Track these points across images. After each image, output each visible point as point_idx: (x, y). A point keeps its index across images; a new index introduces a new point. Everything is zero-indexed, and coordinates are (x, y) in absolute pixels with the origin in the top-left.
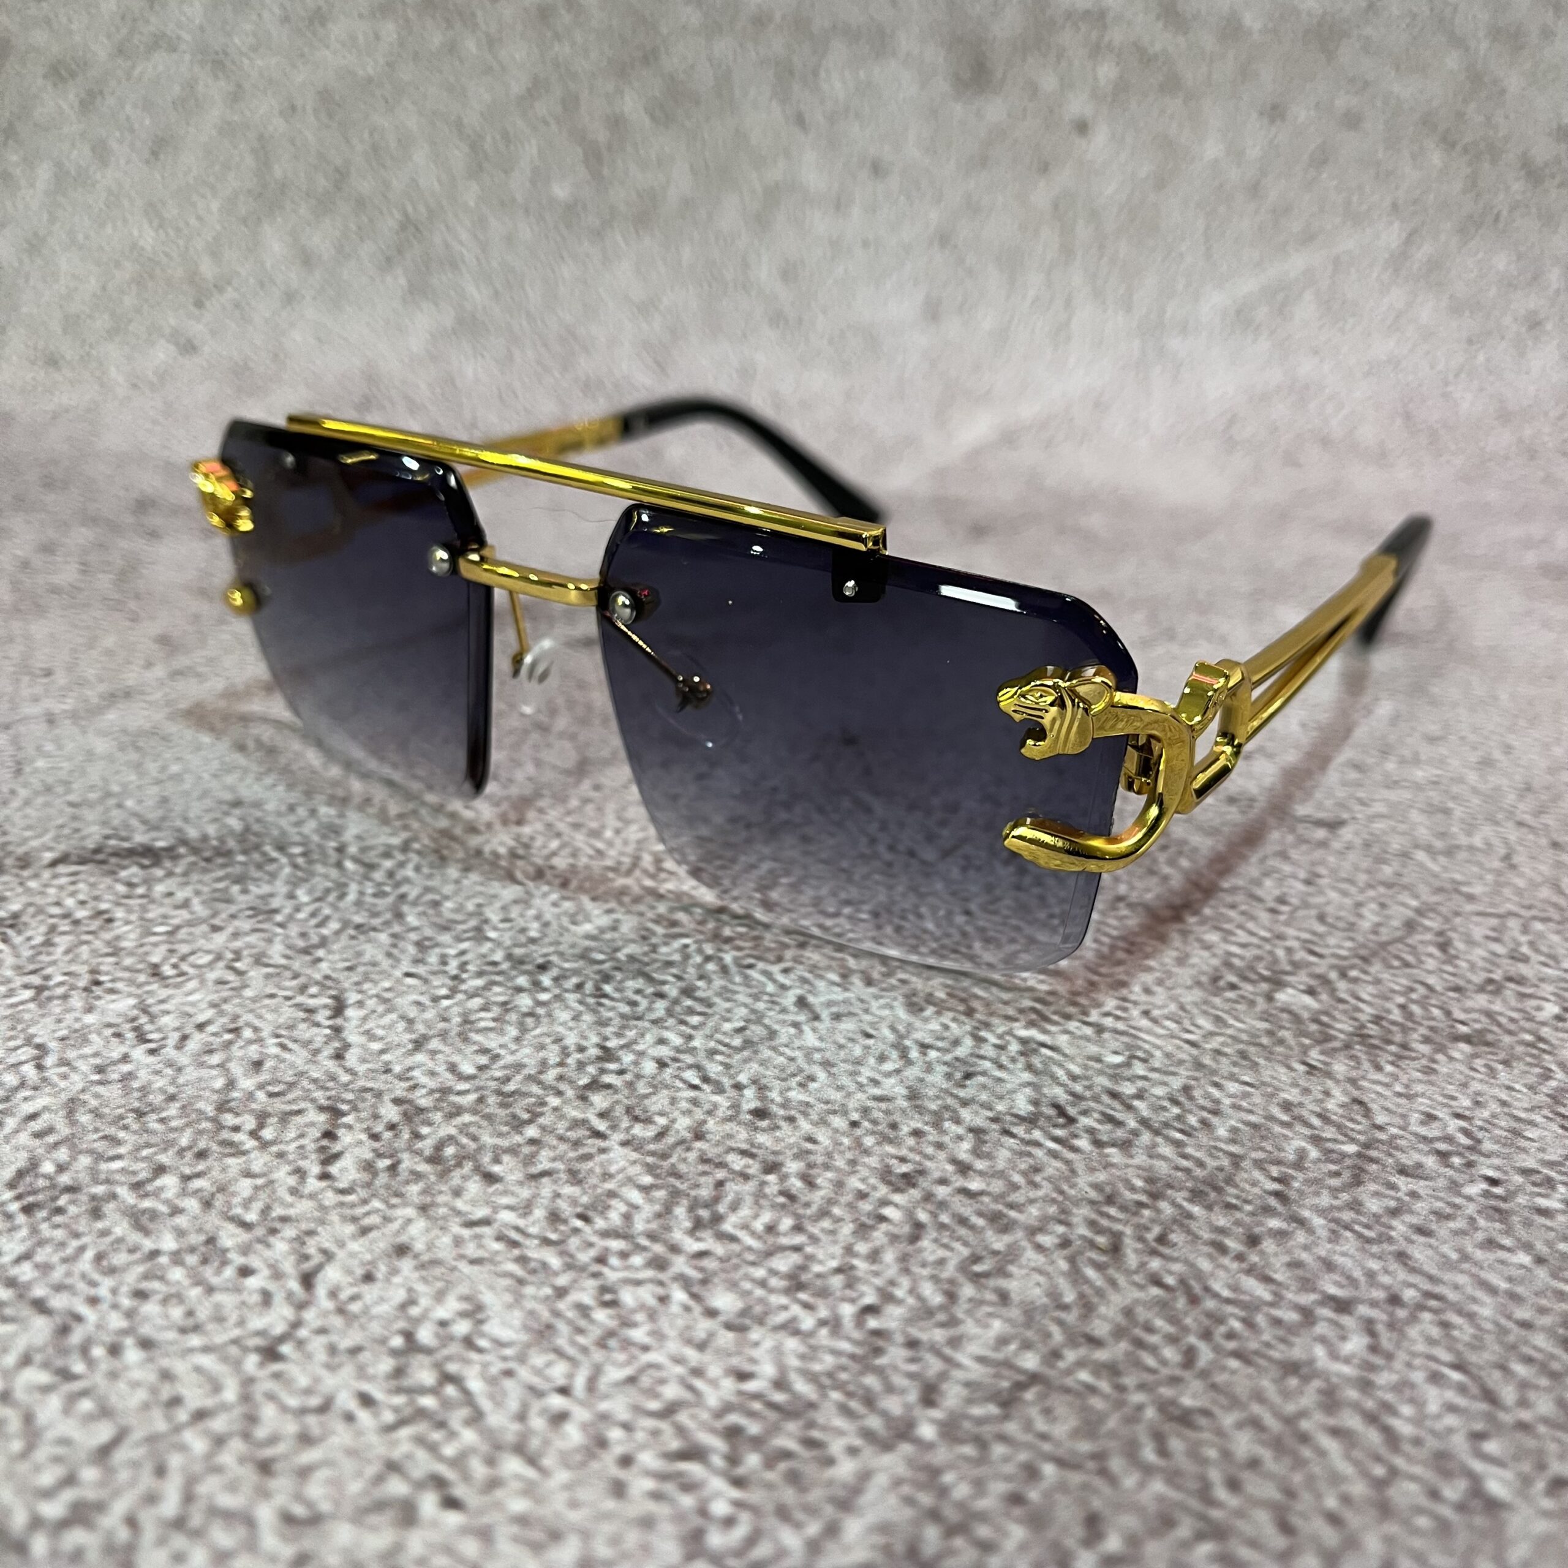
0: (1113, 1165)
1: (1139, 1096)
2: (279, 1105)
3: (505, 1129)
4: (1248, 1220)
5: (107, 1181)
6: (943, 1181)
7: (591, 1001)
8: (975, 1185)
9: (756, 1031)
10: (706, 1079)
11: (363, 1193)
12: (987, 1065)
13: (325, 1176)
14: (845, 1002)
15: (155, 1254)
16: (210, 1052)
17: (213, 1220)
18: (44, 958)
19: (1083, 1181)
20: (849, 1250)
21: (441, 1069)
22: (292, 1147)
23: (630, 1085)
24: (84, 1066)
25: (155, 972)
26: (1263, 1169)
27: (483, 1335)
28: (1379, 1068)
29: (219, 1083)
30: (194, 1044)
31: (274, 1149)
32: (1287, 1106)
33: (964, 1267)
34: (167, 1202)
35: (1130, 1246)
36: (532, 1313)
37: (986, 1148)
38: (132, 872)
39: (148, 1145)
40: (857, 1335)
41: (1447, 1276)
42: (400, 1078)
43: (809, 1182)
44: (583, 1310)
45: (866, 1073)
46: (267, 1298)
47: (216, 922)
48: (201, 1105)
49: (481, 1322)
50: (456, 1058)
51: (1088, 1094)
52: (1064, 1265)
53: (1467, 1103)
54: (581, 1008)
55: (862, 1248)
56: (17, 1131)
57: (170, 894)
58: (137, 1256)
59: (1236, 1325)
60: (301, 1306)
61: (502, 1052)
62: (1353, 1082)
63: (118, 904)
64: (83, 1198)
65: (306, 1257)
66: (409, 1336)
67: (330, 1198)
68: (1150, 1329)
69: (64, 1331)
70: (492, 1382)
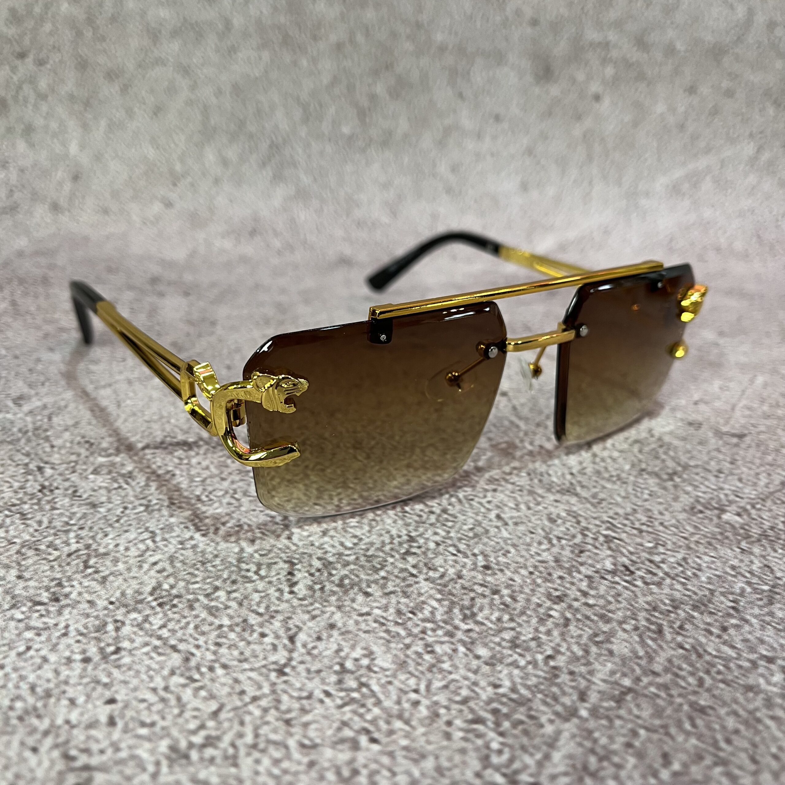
0: (654, 593)
1: (663, 562)
2: (265, 560)
3: (370, 572)
4: (721, 619)
5: (194, 593)
6: (576, 600)
7: (400, 514)
8: (591, 601)
9: (479, 530)
10: (459, 551)
11: (310, 600)
12: (590, 547)
13: (291, 592)
14: (519, 517)
15: (221, 626)
16: (230, 536)
17: (244, 612)
18: (147, 492)
19: (641, 600)
20: (536, 630)
21: (337, 544)
22: (274, 579)
23: (424, 553)
26: (725, 596)
27: (375, 665)
28: (775, 551)
29: (237, 550)
31: (267, 580)
32: (733, 568)
33: (590, 638)
34: (221, 603)
35: (667, 630)
36: (395, 655)
37: (594, 585)
38: (180, 453)
39: (209, 577)
40: (545, 668)
42: (320, 548)
43: (514, 599)
45: (533, 550)
47: (223, 476)
48: (230, 559)
49: (373, 659)
50: (343, 540)
51: (638, 561)
54: (396, 518)
56: (149, 570)
57: (199, 463)
58: (213, 627)
60: (291, 651)
61: (363, 537)
62: (764, 557)
63: (176, 467)
65: (289, 629)
67: (295, 602)
68: (681, 669)
69: (187, 660)
70: (382, 686)
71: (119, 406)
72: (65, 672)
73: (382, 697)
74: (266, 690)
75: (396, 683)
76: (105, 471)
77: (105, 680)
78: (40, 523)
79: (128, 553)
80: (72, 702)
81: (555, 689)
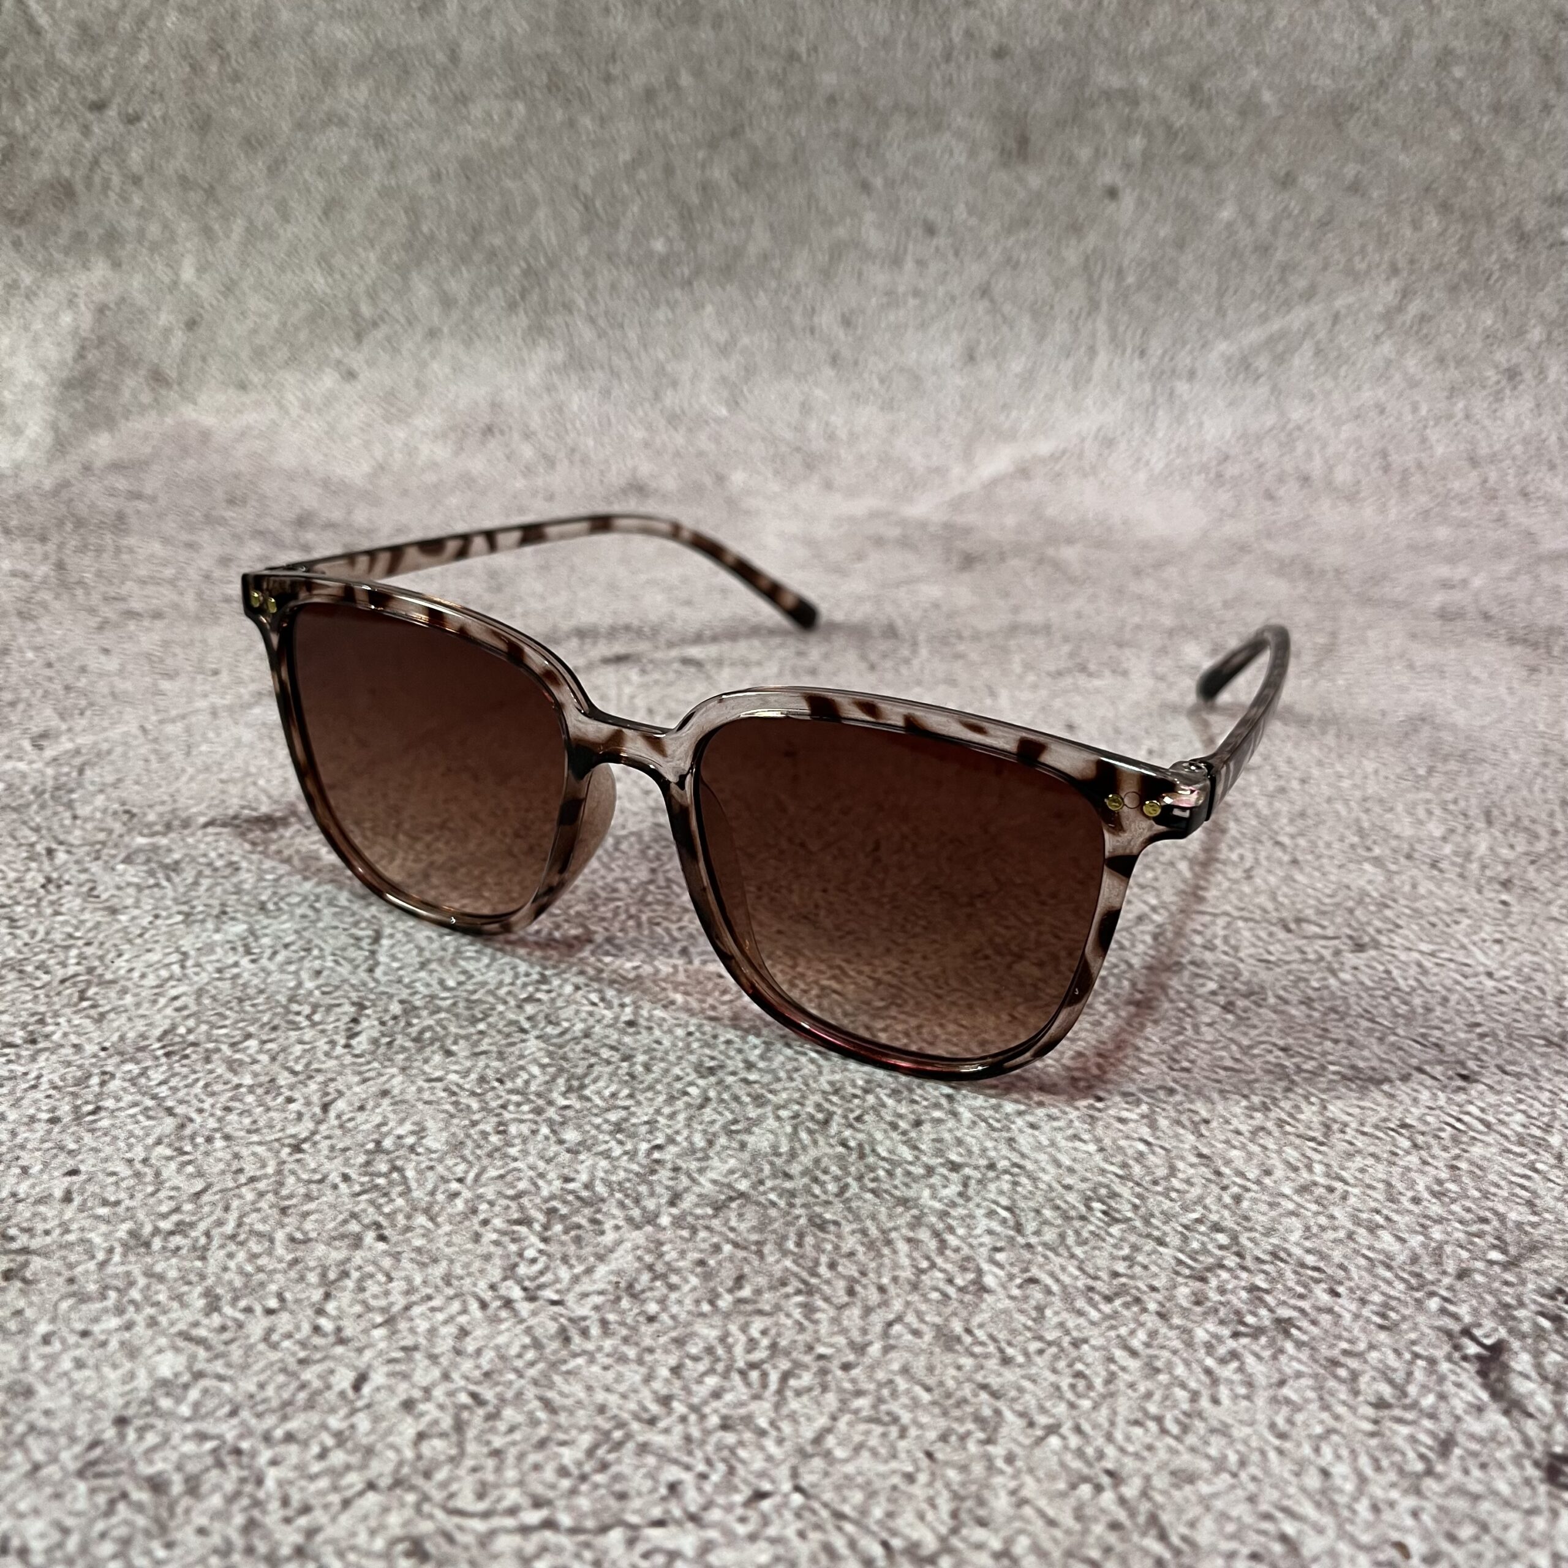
3: (465, 1024)
5: (216, 1041)
6: (734, 1073)
8: (752, 1077)
10: (603, 1000)
11: (369, 1058)
13: (347, 1046)
15: (239, 1086)
16: (290, 963)
17: (275, 1068)
18: (192, 894)
20: (658, 1112)
21: (434, 982)
22: (330, 1027)
23: (553, 1000)
25: (262, 907)
27: (422, 1145)
29: (292, 984)
30: (280, 958)
31: (320, 1027)
33: (725, 1127)
35: (837, 1119)
36: (454, 1135)
38: (256, 834)
39: (243, 1020)
40: (644, 1161)
41: (1036, 1155)
42: (407, 986)
43: (648, 1068)
44: (485, 1135)
45: (710, 1001)
46: (300, 1116)
48: (278, 997)
49: (422, 1138)
50: (445, 976)
52: (789, 1129)
55: (667, 1110)
56: (165, 1007)
58: (229, 1086)
59: (882, 1173)
60: (319, 1122)
63: (244, 858)
64: (200, 1050)
65: (327, 1094)
66: (378, 1143)
67: (348, 1059)
68: (826, 1172)
69: (182, 1126)
70: (420, 1172)
71: (188, 754)
72: (23, 1134)
73: (413, 1185)
74: (270, 1170)
75: (440, 1169)
76: (142, 858)
77: (72, 1146)
78: (33, 933)
79: (146, 982)
80: (25, 1170)
81: (643, 1189)
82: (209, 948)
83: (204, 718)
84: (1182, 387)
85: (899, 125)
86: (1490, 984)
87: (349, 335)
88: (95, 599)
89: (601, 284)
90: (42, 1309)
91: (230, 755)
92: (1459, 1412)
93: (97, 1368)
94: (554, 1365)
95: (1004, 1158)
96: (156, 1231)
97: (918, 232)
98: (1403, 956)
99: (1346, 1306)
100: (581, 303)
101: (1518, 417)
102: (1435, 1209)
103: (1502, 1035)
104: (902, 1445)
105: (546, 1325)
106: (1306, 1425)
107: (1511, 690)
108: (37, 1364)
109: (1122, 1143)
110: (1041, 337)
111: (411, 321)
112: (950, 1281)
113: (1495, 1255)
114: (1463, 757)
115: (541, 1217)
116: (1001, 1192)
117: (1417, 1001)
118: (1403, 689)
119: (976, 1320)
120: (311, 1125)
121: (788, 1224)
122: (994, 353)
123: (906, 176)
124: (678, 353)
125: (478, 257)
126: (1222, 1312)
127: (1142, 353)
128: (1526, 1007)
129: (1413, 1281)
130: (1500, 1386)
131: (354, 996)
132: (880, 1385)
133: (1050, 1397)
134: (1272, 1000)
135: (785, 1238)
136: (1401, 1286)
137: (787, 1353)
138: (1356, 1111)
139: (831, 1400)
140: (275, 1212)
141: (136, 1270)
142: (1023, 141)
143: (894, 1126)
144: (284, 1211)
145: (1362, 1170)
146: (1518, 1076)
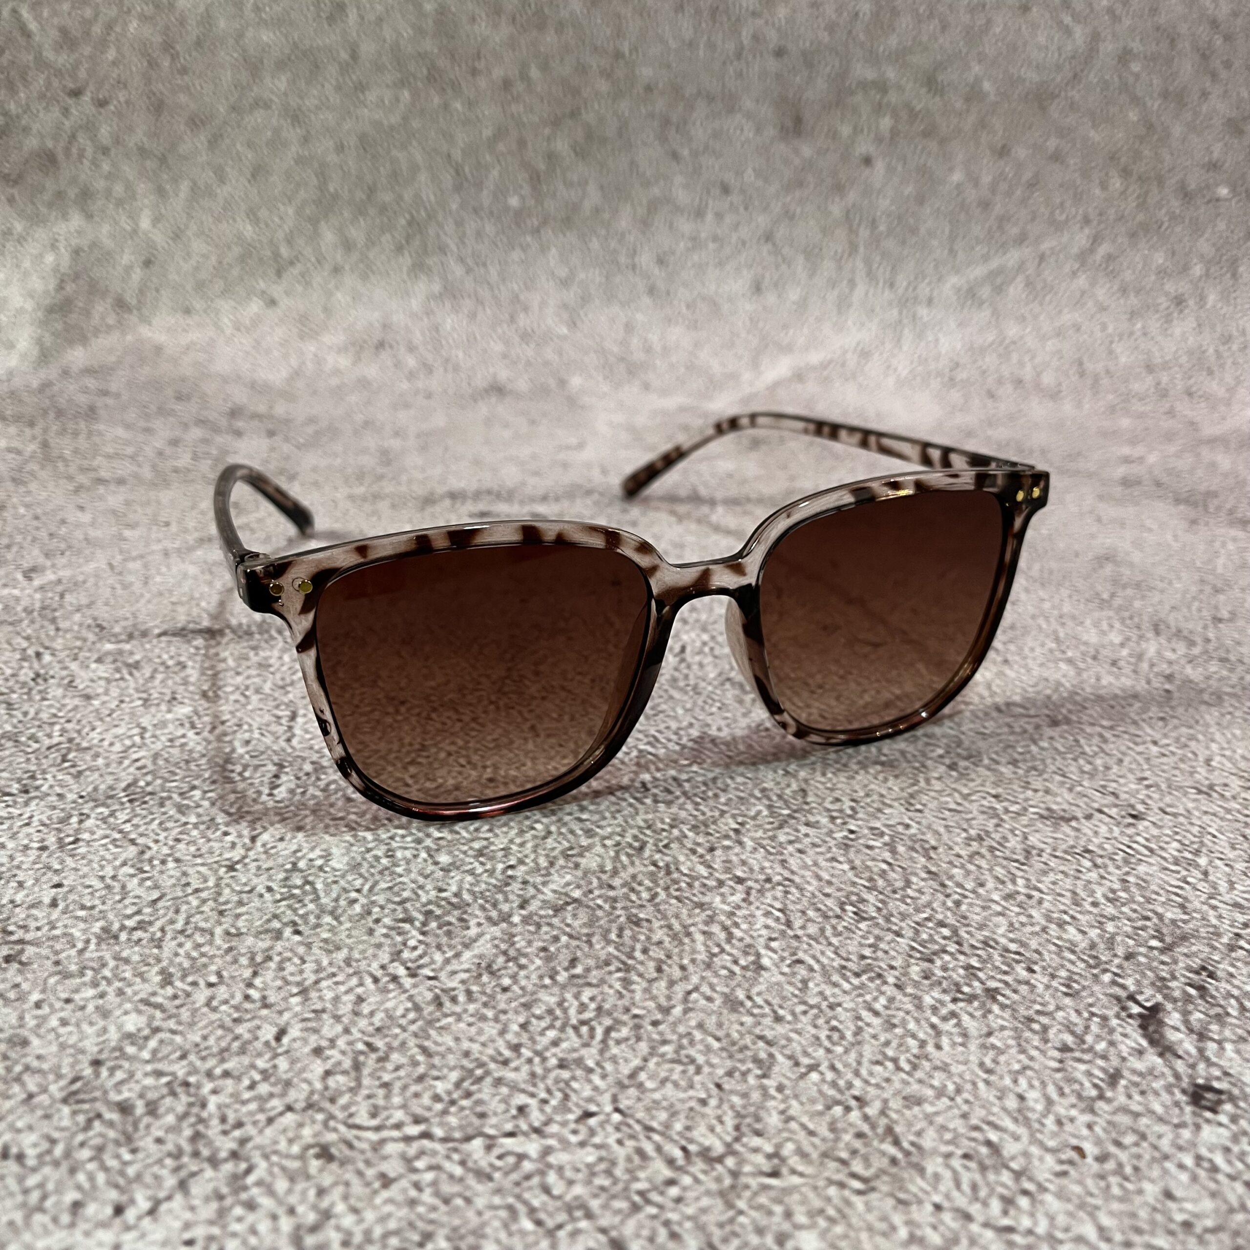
24: (163, 738)
25: (204, 694)
30: (218, 731)
41: (803, 872)
44: (377, 858)
46: (233, 845)
52: (612, 854)
53: (862, 794)
55: (518, 840)
59: (683, 885)
64: (156, 797)
66: (294, 864)
82: (163, 724)
83: (158, 557)
84: (923, 312)
85: (701, 109)
86: (1155, 749)
87: (271, 272)
88: (72, 469)
89: (468, 232)
90: (35, 984)
91: (179, 584)
92: (1125, 1054)
93: (78, 1025)
94: (430, 1023)
95: (777, 873)
96: (123, 928)
97: (716, 191)
98: (1089, 730)
99: (1040, 980)
100: (453, 247)
101: (1183, 334)
102: (1110, 910)
103: (1164, 786)
104: (697, 1078)
105: (424, 995)
106: (1008, 1064)
107: (1175, 537)
108: (31, 1023)
109: (869, 863)
110: (812, 273)
111: (320, 261)
112: (736, 962)
113: (1154, 943)
114: (1138, 586)
115: (421, 917)
116: (775, 898)
117: (1099, 762)
118: (1093, 536)
119: (755, 991)
120: (242, 852)
121: (610, 921)
122: (776, 285)
123: (706, 147)
124: (530, 284)
125: (372, 211)
126: (945, 984)
127: (892, 285)
128: (1182, 766)
129: (1091, 961)
130: (1156, 1036)
131: (276, 758)
132: (681, 1036)
133: (812, 1044)
134: (986, 761)
135: (608, 931)
136: (1083, 965)
137: (609, 1013)
138: (1050, 841)
139: (643, 1047)
140: (214, 915)
141: (108, 956)
142: (798, 120)
143: (694, 852)
144: (221, 913)
145: (1054, 883)
146: (1175, 815)
